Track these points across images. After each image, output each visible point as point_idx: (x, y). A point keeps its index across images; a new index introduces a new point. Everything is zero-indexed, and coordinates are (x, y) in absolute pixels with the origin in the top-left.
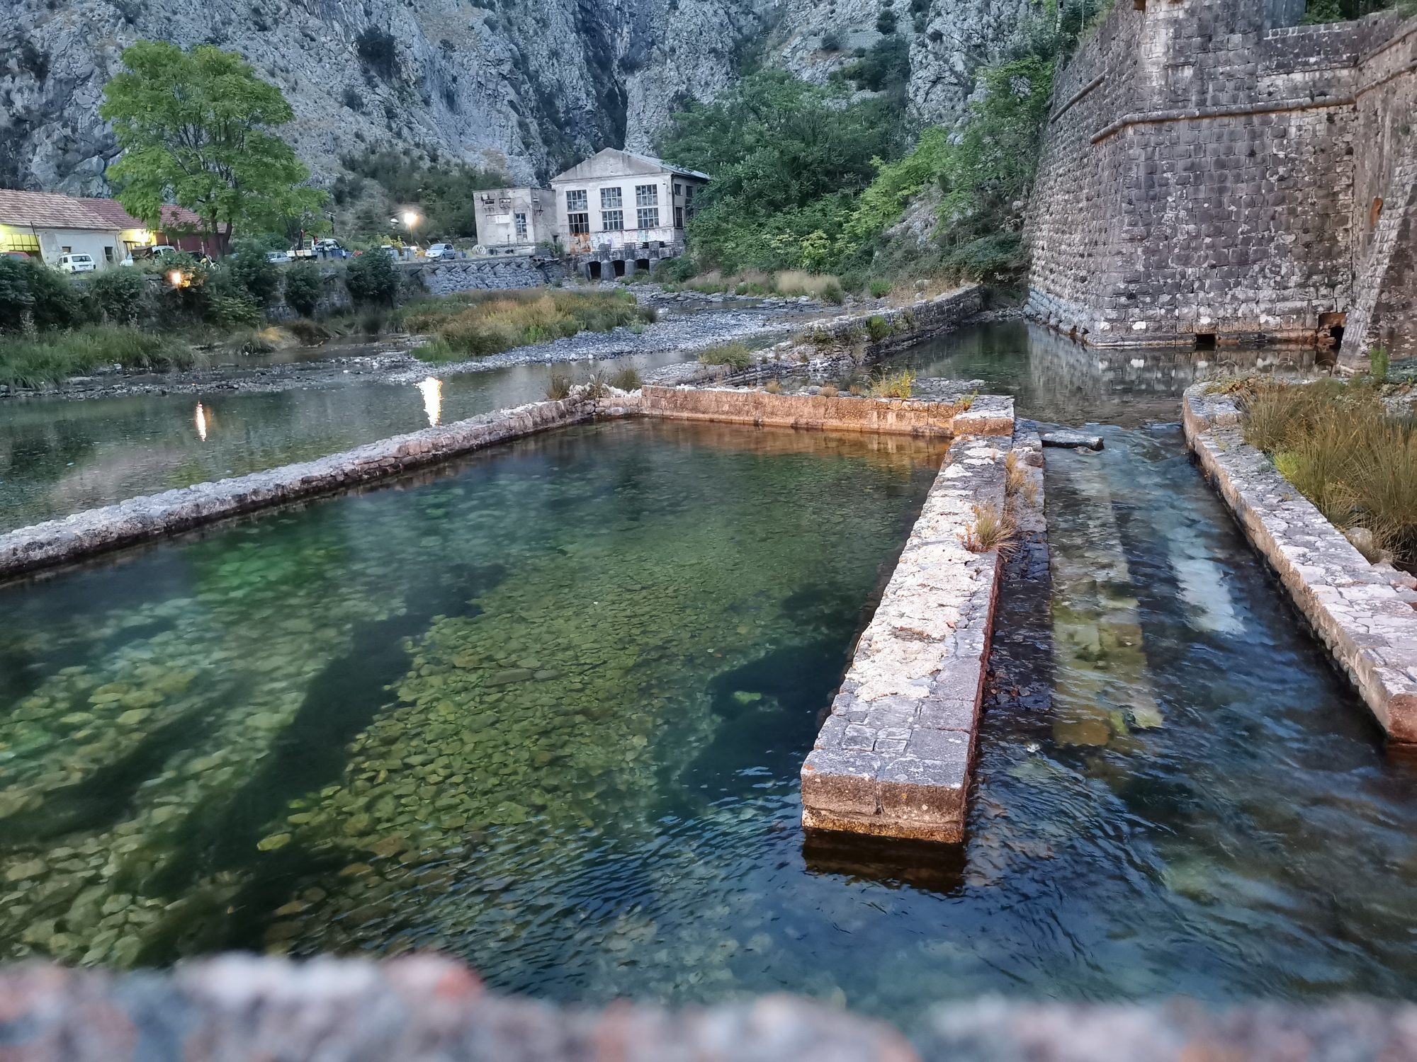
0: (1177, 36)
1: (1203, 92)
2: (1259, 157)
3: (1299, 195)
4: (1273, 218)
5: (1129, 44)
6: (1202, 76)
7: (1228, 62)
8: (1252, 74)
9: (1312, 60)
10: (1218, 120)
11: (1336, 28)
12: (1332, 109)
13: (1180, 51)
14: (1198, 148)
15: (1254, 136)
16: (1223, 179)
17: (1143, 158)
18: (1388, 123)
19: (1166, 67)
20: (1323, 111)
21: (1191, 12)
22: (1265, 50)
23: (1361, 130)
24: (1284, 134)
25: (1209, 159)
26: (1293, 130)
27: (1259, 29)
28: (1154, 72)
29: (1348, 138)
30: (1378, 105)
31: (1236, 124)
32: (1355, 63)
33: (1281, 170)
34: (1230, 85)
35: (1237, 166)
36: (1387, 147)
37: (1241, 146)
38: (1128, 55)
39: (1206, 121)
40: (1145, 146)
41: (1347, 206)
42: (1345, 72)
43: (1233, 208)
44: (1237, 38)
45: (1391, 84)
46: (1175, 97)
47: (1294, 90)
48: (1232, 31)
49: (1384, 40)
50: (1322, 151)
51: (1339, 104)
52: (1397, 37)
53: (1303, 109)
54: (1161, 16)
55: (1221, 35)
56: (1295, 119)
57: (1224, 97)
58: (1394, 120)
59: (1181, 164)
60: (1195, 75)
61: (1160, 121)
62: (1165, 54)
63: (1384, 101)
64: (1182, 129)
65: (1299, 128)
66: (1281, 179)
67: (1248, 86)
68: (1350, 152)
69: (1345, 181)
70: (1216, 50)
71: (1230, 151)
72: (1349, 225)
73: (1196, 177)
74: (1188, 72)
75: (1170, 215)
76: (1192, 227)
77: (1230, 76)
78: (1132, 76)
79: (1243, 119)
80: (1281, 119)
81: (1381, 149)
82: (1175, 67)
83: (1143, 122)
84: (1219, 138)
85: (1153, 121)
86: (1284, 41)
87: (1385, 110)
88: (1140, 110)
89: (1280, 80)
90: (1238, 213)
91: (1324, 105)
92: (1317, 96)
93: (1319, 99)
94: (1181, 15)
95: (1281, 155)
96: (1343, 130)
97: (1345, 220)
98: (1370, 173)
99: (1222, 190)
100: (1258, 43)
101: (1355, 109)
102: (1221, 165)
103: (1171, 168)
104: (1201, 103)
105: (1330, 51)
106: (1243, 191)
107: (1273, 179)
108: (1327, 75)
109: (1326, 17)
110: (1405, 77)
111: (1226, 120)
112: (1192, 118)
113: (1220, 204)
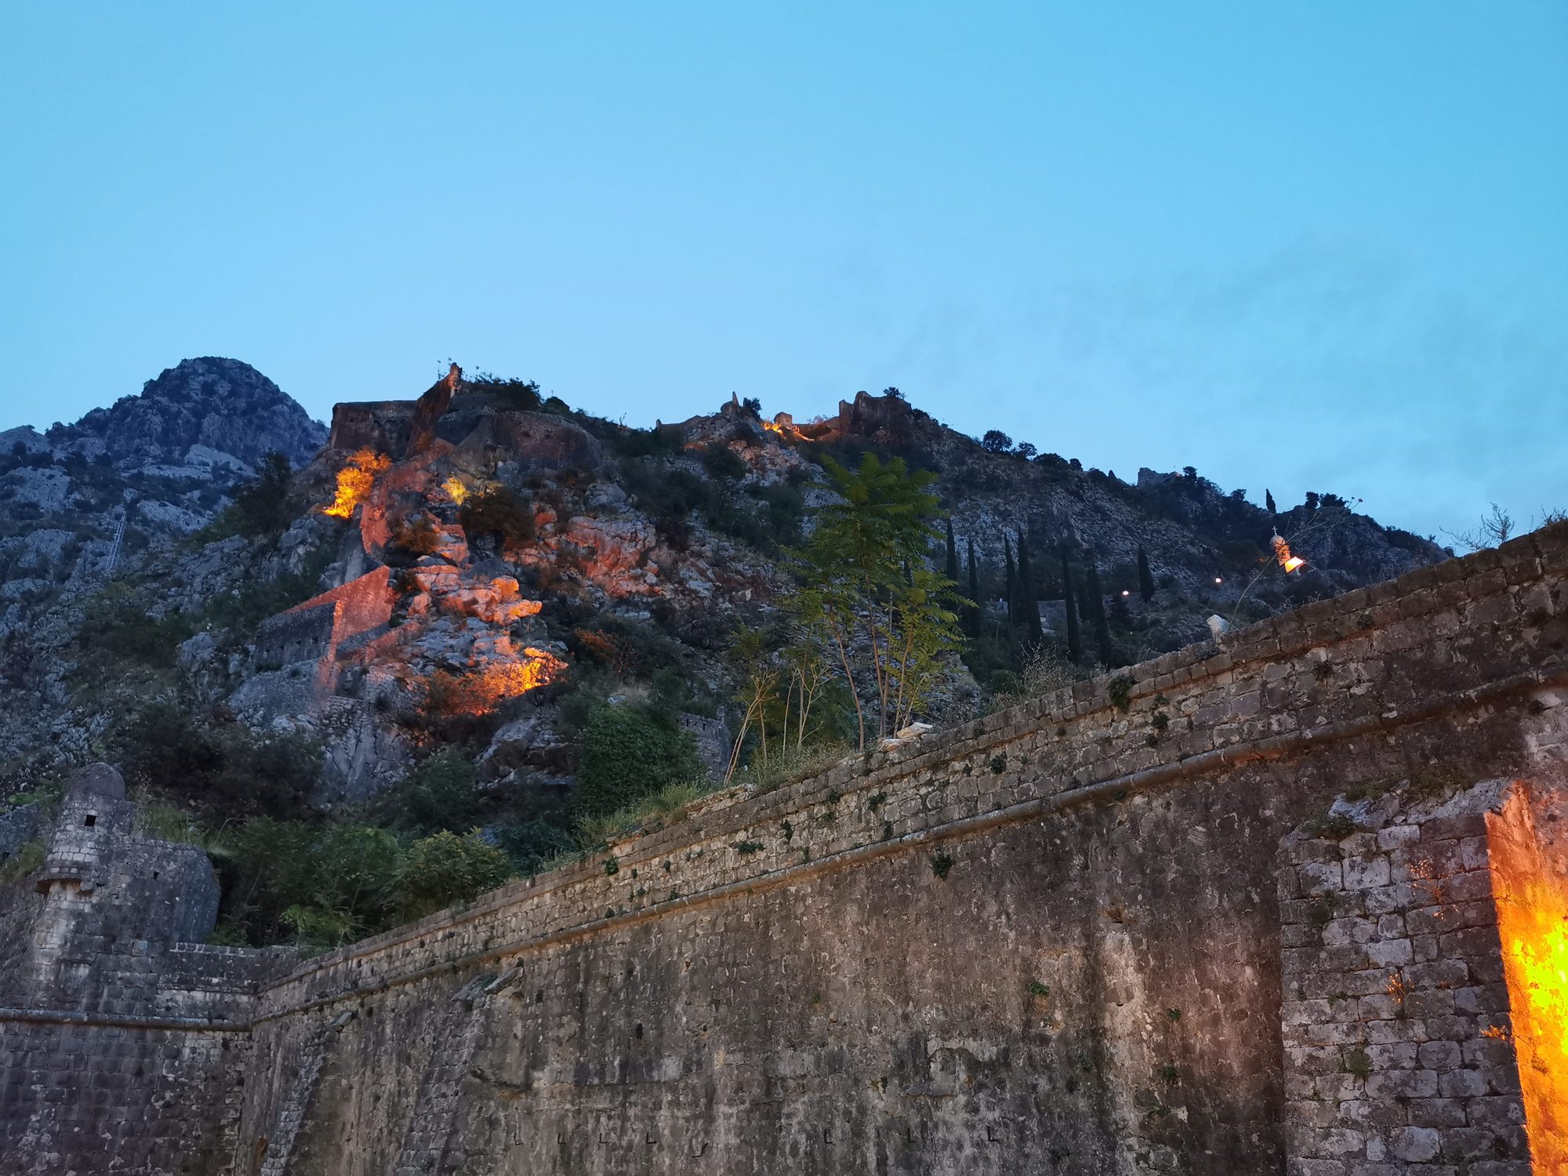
0: (78, 930)
1: (96, 995)
2: (147, 1077)
3: (184, 1126)
4: (151, 1151)
5: (20, 927)
6: (98, 978)
7: (129, 968)
8: (153, 985)
9: (215, 980)
10: (108, 1031)
11: (241, 953)
12: (228, 1034)
13: (78, 947)
14: (80, 1060)
15: (145, 1052)
16: (101, 1098)
17: (10, 1063)
18: (279, 1059)
19: (59, 962)
20: (219, 1035)
21: (98, 908)
22: (170, 962)
23: (254, 1061)
24: (177, 1055)
25: (90, 1074)
26: (187, 1052)
27: (166, 940)
28: (44, 969)
29: (241, 1067)
30: (272, 1039)
31: (126, 1037)
32: (255, 991)
33: (168, 1095)
34: (127, 992)
35: (121, 1085)
36: (276, 1085)
37: (129, 1063)
38: (17, 938)
39: (94, 1029)
40: (15, 1050)
41: (231, 1143)
42: (245, 998)
43: (108, 1136)
44: (142, 944)
45: (286, 1020)
46: (62, 995)
47: (193, 1009)
48: (139, 937)
49: (282, 976)
50: (214, 1078)
51: (235, 1030)
52: (294, 975)
53: (200, 1029)
54: (65, 905)
55: (126, 939)
56: (190, 1040)
57: (119, 1005)
58: (285, 1058)
59: (55, 1076)
60: (90, 975)
61: (39, 1021)
62: (62, 946)
63: (278, 1036)
64: (65, 1036)
65: (193, 1050)
66: (167, 1105)
67: (146, 996)
68: (241, 1082)
69: (233, 1114)
70: (119, 952)
71: (115, 1066)
72: (232, 1166)
73: (71, 1094)
74: (83, 971)
75: (30, 1137)
76: (54, 1156)
77: (128, 983)
78: (16, 964)
79: (135, 1032)
80: (176, 1038)
81: (271, 1085)
82: (70, 963)
83: (19, 1019)
84: (106, 1050)
85: (32, 1021)
86: (190, 956)
87: (278, 1045)
88: (19, 1006)
89: (181, 996)
90: (113, 1142)
91: (221, 1028)
92: (216, 1017)
93: (216, 1022)
94: (87, 909)
95: (171, 1077)
96: (237, 1058)
97: (227, 1159)
98: (257, 1110)
99: (98, 1113)
100: (164, 952)
101: (250, 1038)
102: (102, 1082)
103: (42, 1080)
104: (92, 1008)
105: (233, 974)
106: (123, 1117)
107: (158, 1105)
108: (228, 998)
109: (233, 942)
110: (298, 1016)
111: (116, 1031)
112: (79, 1023)
113: (93, 1129)
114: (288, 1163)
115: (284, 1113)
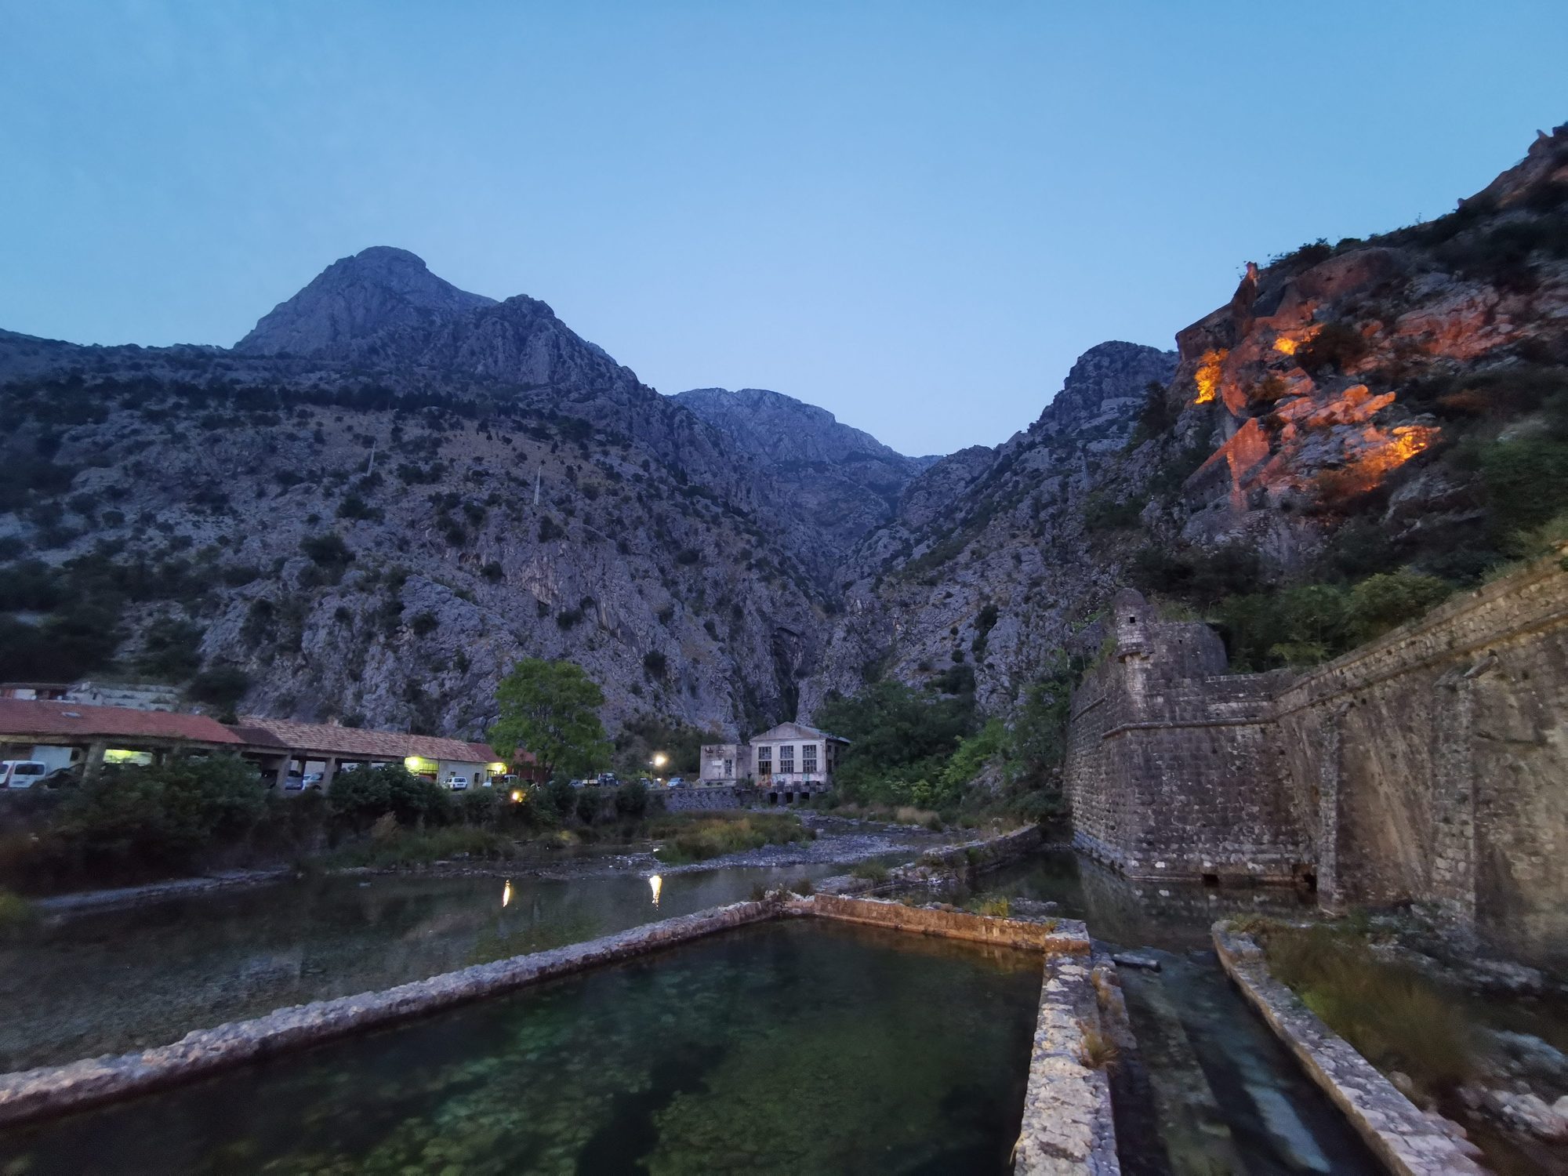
0: (1149, 678)
1: (1173, 712)
2: (1220, 754)
3: (1255, 780)
4: (1240, 794)
5: (1118, 681)
6: (1168, 700)
7: (1185, 694)
8: (1203, 702)
9: (1241, 695)
10: (1187, 730)
11: (1252, 677)
12: (1262, 726)
13: (1152, 688)
14: (1177, 747)
15: (1213, 740)
16: (1198, 767)
17: (1140, 751)
18: (1304, 737)
19: (1145, 696)
20: (1257, 727)
21: (1155, 665)
22: (1210, 689)
23: (1286, 739)
24: (1233, 740)
25: (1185, 754)
26: (1239, 737)
27: (1201, 676)
28: (1140, 703)
29: (1279, 744)
30: (1294, 725)
31: (1198, 732)
32: (1270, 698)
33: (1238, 763)
34: (1189, 708)
35: (1206, 757)
36: (1309, 753)
37: (1206, 746)
38: (1118, 688)
39: (1178, 730)
40: (1141, 743)
41: (1291, 789)
42: (1265, 704)
43: (1209, 786)
44: (1187, 681)
45: (1300, 713)
46: (1155, 714)
47: (1233, 713)
48: (1184, 677)
49: (1287, 687)
50: (1264, 751)
51: (1267, 722)
52: (1295, 685)
53: (1243, 724)
54: (1137, 667)
55: (1177, 679)
56: (1239, 732)
57: (1188, 716)
58: (1308, 736)
59: (1167, 756)
60: (1165, 701)
61: (1146, 729)
62: (1144, 688)
63: (1298, 723)
64: (1163, 733)
65: (1243, 736)
66: (1239, 768)
67: (1202, 708)
68: (1282, 753)
69: (1284, 772)
70: (1176, 687)
71: (1198, 749)
72: (1297, 802)
73: (1179, 765)
74: (1160, 700)
75: (1165, 789)
76: (1182, 797)
77: (1189, 703)
78: (1124, 701)
79: (1203, 729)
80: (1229, 731)
81: (1305, 754)
82: (1152, 696)
83: (1136, 728)
84: (1190, 740)
85: (1143, 728)
86: (1219, 683)
87: (1300, 728)
88: (1131, 721)
89: (1223, 706)
90: (1214, 790)
91: (1256, 723)
92: (1250, 716)
93: (1252, 719)
94: (1149, 666)
95: (1235, 752)
96: (1274, 739)
97: (1292, 799)
98: (1301, 768)
99: (1199, 774)
100: (1203, 683)
101: (1278, 726)
102: (1195, 757)
103: (1161, 758)
104: (1173, 718)
105: (1252, 691)
106: (1214, 775)
107: (1234, 768)
108: (1254, 704)
109: (1244, 672)
110: (1308, 710)
111: (1192, 729)
112: (1168, 727)
113: (1199, 783)
114: (1338, 800)
115: (1323, 770)
